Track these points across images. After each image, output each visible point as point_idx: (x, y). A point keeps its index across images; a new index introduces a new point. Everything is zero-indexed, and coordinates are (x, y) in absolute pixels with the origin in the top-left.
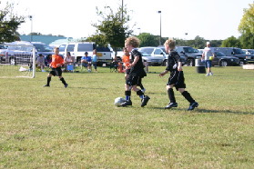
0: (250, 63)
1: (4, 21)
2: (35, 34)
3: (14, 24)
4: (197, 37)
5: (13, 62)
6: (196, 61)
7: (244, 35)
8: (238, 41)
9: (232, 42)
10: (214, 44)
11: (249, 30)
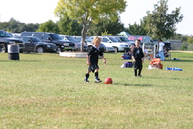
0: (68, 50)
4: (12, 19)
6: (9, 47)
7: (61, 20)
8: (56, 26)
9: (50, 26)
10: (31, 28)
11: (66, 14)
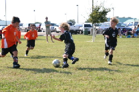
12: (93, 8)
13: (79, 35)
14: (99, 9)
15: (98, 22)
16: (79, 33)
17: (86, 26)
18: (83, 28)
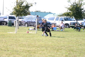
1: (23, 5)
2: (38, 11)
3: (27, 7)
5: (26, 25)
12: (17, 2)
13: (3, 26)
14: (22, 3)
15: (21, 15)
16: (3, 24)
17: (10, 18)
18: (7, 20)
